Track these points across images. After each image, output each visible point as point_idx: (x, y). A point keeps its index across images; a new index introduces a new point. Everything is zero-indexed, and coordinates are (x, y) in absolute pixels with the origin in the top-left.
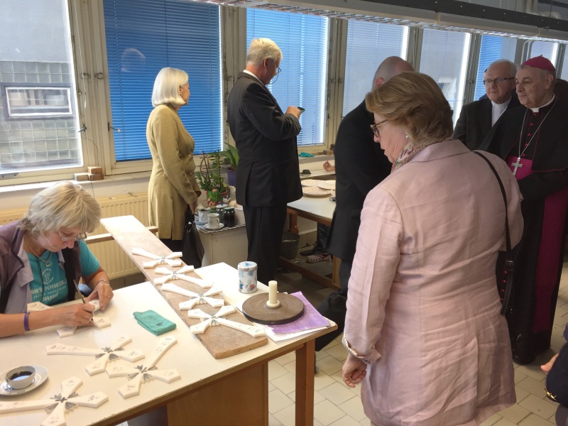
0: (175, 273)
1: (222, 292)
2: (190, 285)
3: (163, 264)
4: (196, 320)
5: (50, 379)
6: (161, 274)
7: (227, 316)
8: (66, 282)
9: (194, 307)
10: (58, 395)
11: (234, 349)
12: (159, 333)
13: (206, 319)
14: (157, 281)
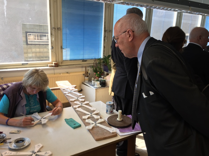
0: (82, 104)
1: (99, 113)
2: (87, 109)
3: (77, 100)
4: (89, 124)
7: (101, 123)
9: (88, 118)
10: (33, 151)
13: (93, 124)
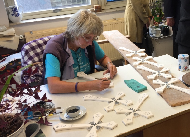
0: (143, 60)
1: (169, 70)
2: (152, 66)
3: (136, 55)
4: (158, 85)
5: (87, 113)
6: (136, 61)
7: (174, 84)
8: (89, 64)
9: (156, 78)
10: (92, 121)
11: (181, 102)
12: (139, 91)
13: (163, 85)
14: (134, 64)
